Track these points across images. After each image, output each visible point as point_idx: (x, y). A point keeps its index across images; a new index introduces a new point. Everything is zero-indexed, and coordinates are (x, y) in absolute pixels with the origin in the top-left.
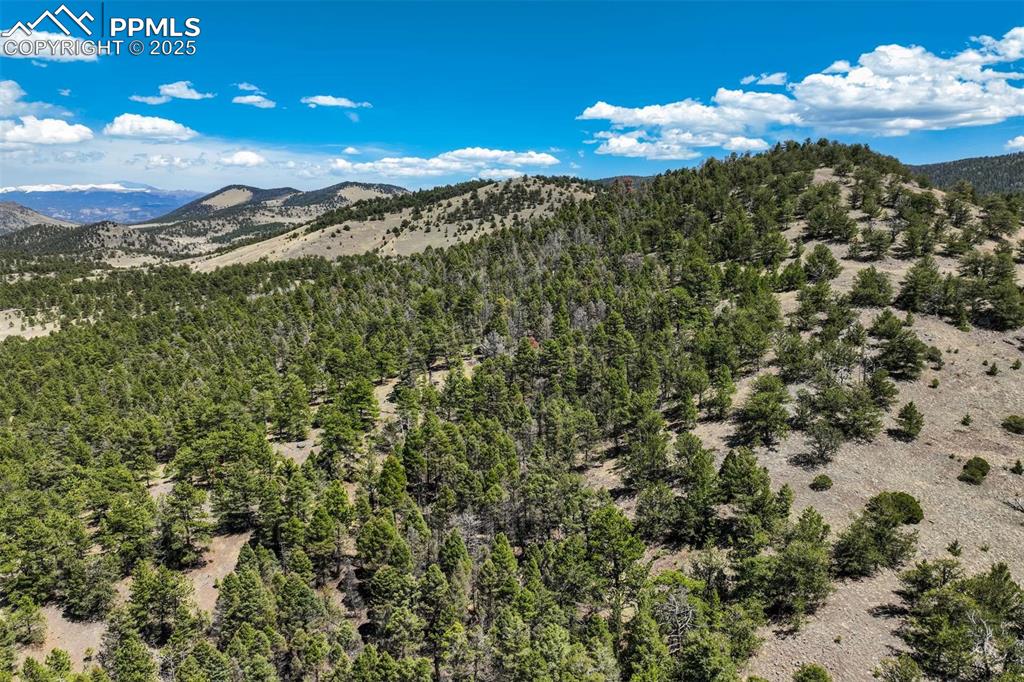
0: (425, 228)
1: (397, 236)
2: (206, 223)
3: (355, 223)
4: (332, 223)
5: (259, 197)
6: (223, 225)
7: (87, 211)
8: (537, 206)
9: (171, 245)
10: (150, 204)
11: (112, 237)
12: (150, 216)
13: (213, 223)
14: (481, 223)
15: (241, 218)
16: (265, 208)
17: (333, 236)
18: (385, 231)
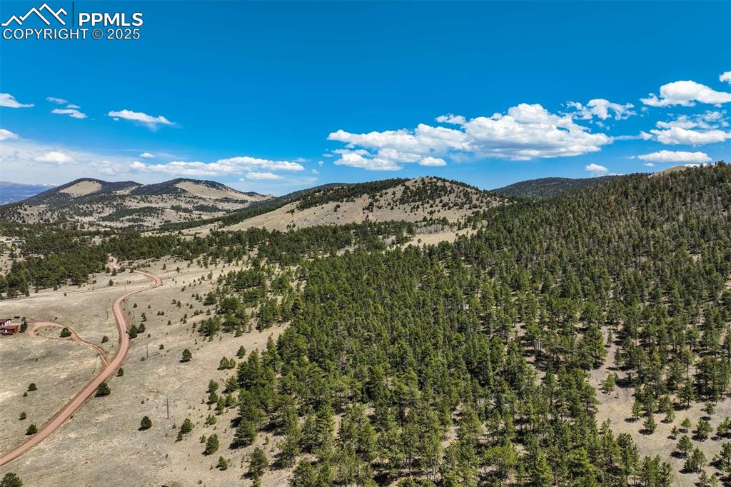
0: (389, 207)
13: (95, 207)
15: (115, 203)
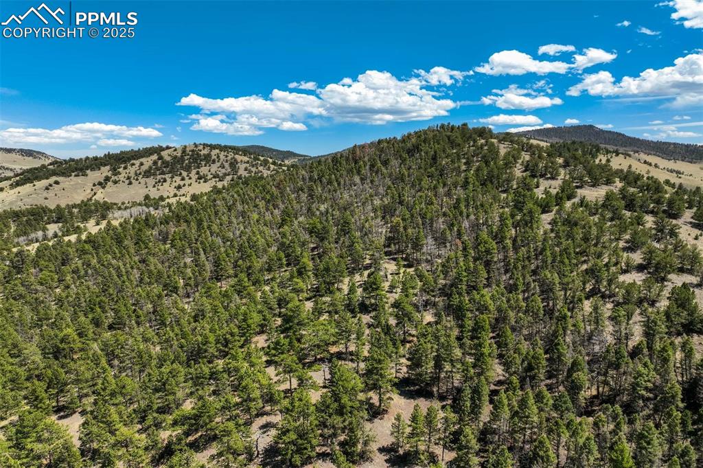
0: (127, 182)
1: (103, 188)
3: (62, 178)
8: (212, 165)
14: (172, 177)
17: (47, 189)
18: (92, 185)
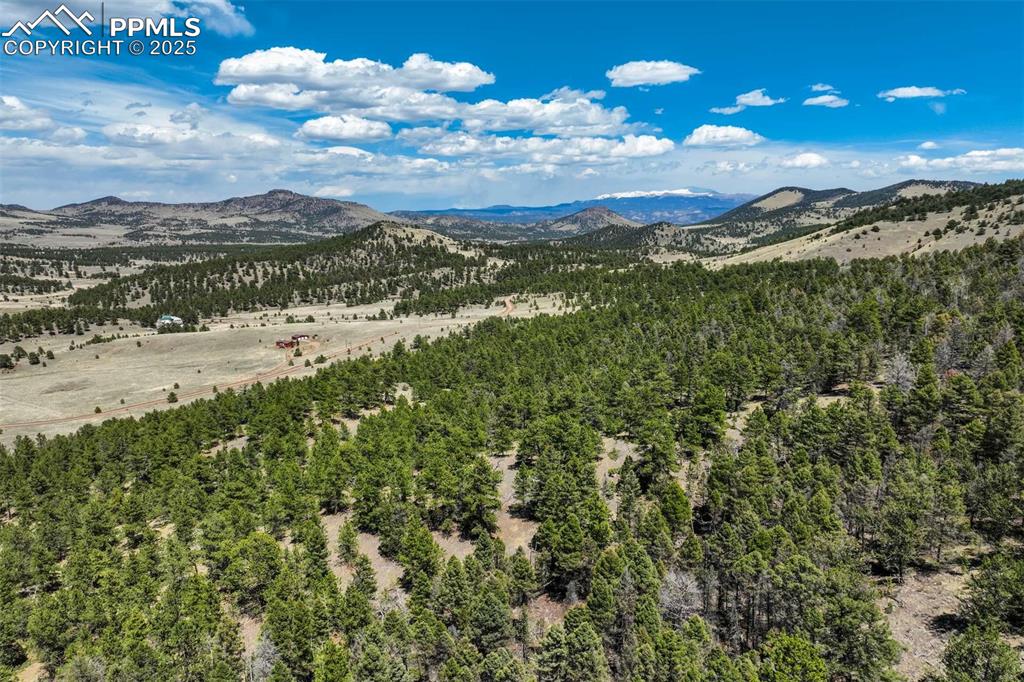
0: (978, 230)
1: (937, 239)
2: (750, 224)
3: (888, 223)
4: (860, 224)
5: (810, 197)
6: (766, 226)
7: (658, 214)
9: (712, 244)
10: (710, 206)
11: (665, 236)
12: (708, 218)
13: (757, 225)
15: (785, 220)
16: (812, 209)
17: (857, 237)
